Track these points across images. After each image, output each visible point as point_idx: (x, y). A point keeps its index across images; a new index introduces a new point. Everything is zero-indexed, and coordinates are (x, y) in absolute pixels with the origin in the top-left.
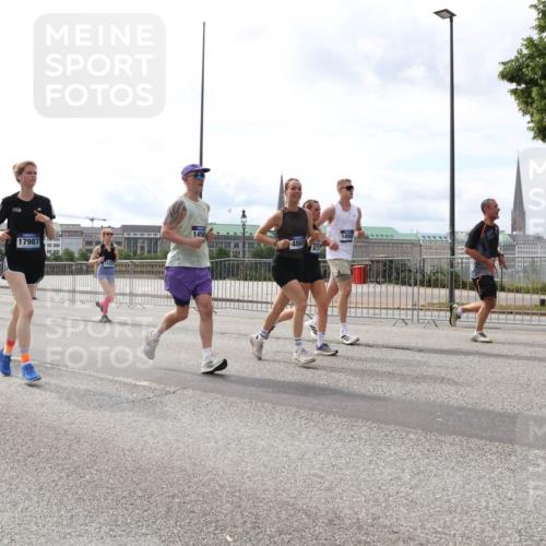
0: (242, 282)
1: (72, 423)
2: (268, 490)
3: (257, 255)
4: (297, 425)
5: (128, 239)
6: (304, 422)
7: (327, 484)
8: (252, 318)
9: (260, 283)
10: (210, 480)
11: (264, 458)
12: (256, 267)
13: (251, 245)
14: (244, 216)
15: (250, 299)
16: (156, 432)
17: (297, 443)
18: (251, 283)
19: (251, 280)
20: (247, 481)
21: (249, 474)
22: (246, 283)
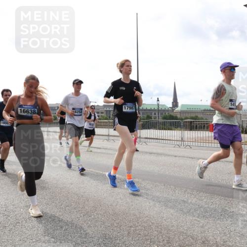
0: (158, 131)
1: (85, 192)
2: (174, 226)
3: (165, 118)
4: (186, 196)
5: (107, 111)
6: (189, 195)
7: (201, 224)
8: (163, 147)
9: (167, 131)
10: (147, 220)
11: (172, 211)
12: (165, 124)
13: (162, 114)
14: (158, 100)
15: (162, 138)
16: (122, 197)
17: (187, 205)
18: (162, 131)
19: (162, 129)
20: (164, 221)
21: (165, 218)
22: (160, 131)
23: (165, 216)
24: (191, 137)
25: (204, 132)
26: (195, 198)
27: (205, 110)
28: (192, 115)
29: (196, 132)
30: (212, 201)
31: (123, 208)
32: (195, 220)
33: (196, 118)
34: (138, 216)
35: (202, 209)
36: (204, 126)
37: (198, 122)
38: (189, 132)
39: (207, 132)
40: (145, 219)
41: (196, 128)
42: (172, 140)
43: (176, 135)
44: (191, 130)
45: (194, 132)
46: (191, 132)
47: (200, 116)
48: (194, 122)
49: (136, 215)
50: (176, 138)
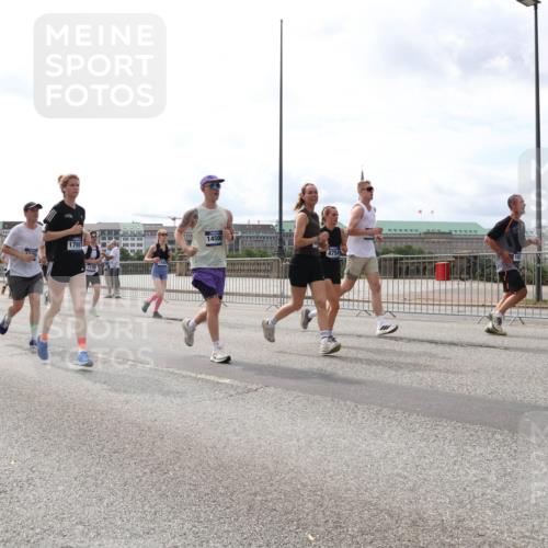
1: (156, 420)
2: (350, 490)
4: (380, 424)
6: (386, 421)
7: (410, 484)
10: (292, 478)
11: (347, 457)
16: (238, 429)
17: (380, 442)
20: (329, 479)
21: (331, 473)
23: (331, 468)
24: (396, 293)
25: (424, 281)
26: (399, 428)
27: (427, 233)
28: (399, 245)
29: (407, 281)
30: (436, 432)
31: (240, 452)
32: (398, 475)
33: (407, 250)
34: (272, 470)
35: (413, 452)
36: (425, 268)
37: (412, 258)
38: (390, 281)
39: (430, 281)
40: (288, 477)
41: (407, 273)
42: (353, 301)
43: (361, 289)
44: (395, 277)
45: (401, 281)
46: (396, 281)
47: (416, 246)
48: (401, 259)
49: (267, 468)
50: (361, 295)
